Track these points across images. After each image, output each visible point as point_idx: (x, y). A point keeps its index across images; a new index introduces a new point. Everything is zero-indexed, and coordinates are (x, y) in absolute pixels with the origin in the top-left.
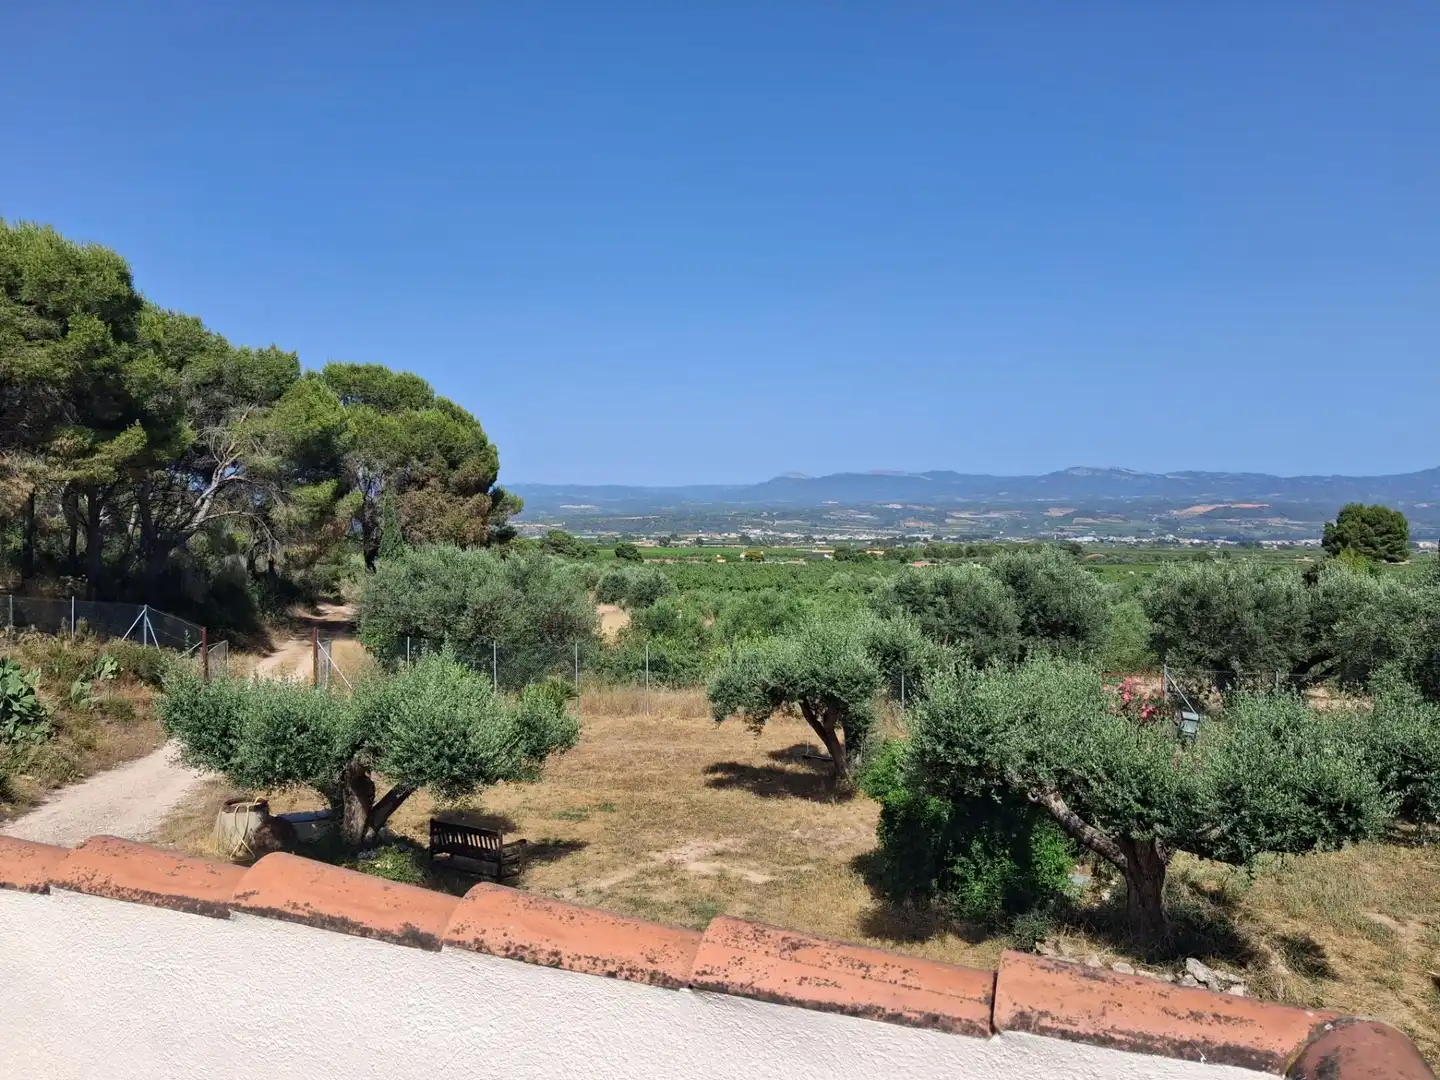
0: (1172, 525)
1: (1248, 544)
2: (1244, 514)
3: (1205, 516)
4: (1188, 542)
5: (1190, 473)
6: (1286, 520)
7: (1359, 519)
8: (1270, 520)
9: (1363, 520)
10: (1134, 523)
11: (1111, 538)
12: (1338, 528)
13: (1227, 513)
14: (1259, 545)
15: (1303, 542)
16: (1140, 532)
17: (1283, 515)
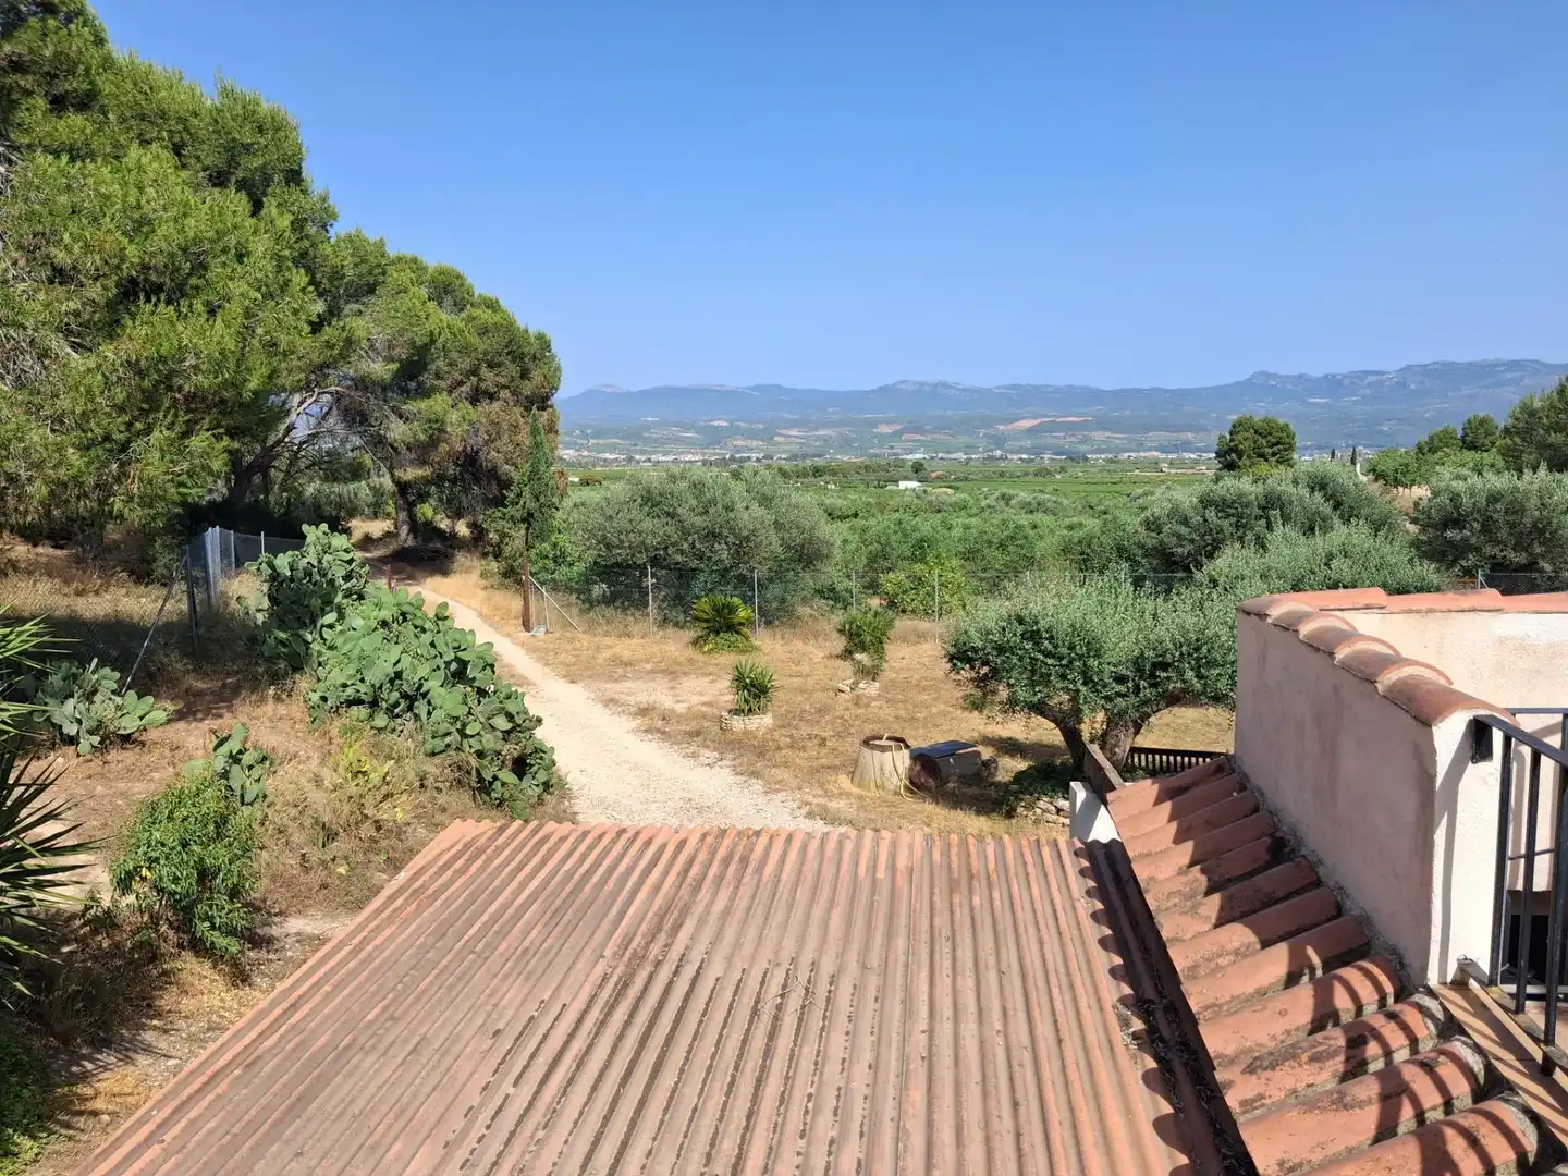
0: (999, 442)
1: (1076, 458)
2: (1071, 427)
3: (1031, 431)
4: (1015, 457)
5: (1014, 387)
6: (1108, 434)
7: (1252, 431)
8: (1094, 433)
9: (1256, 432)
10: (963, 439)
11: (940, 455)
12: (1232, 440)
13: (1053, 427)
14: (1086, 459)
15: (1126, 455)
16: (968, 449)
17: (1105, 428)
